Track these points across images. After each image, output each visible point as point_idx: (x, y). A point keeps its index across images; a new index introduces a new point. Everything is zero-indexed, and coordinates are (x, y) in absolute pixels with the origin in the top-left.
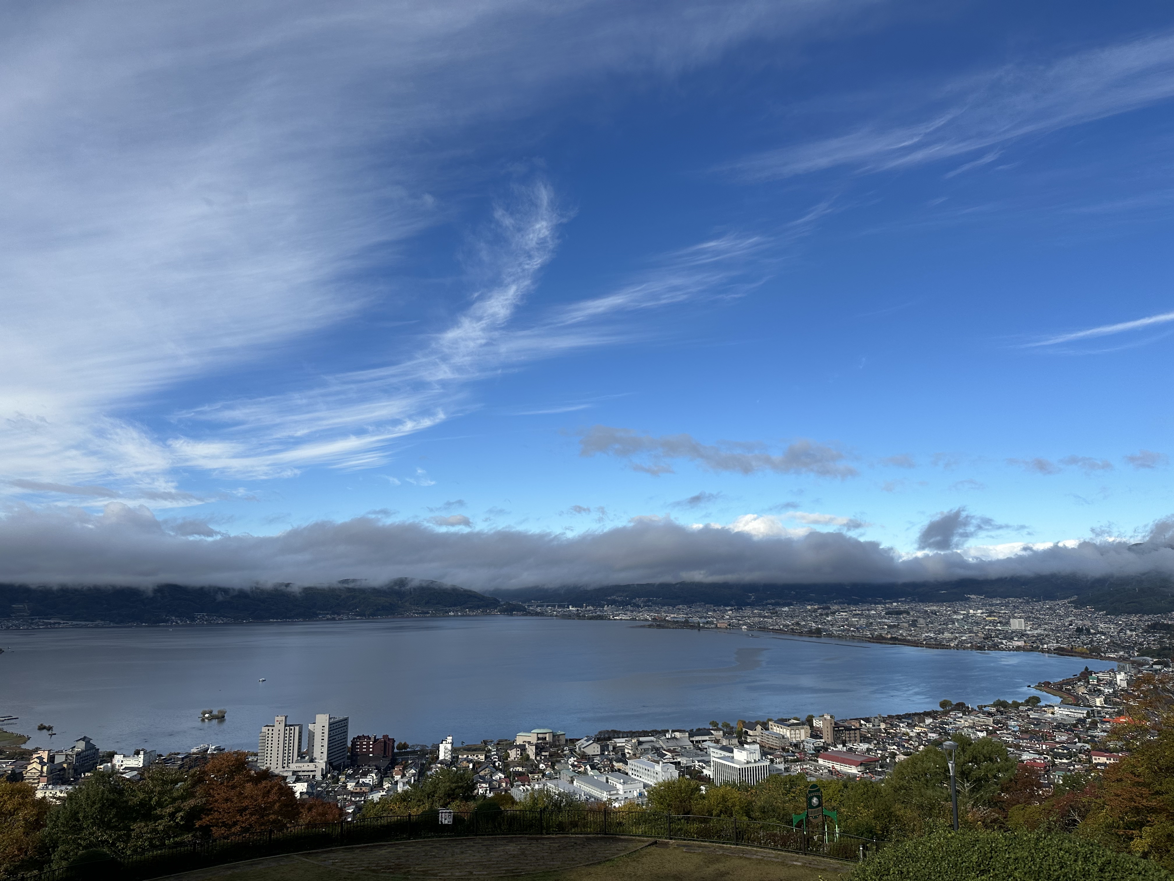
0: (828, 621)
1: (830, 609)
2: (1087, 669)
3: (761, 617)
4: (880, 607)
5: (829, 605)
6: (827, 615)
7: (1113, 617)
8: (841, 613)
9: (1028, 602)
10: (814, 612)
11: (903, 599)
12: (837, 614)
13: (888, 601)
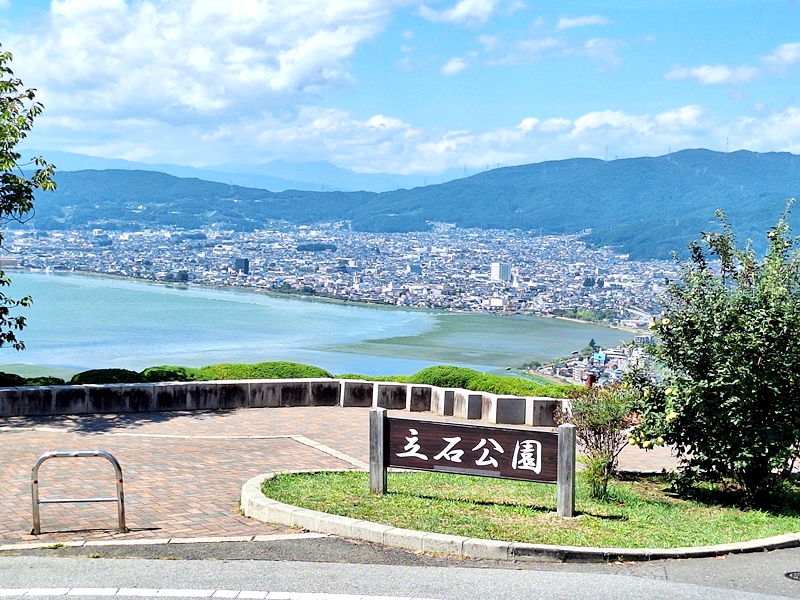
0: (200, 259)
1: (204, 237)
2: (592, 343)
3: (82, 250)
4: (289, 238)
5: (202, 231)
6: (200, 248)
7: (639, 264)
8: (224, 246)
9: (520, 236)
10: (177, 243)
11: (329, 225)
12: (216, 247)
13: (304, 227)
